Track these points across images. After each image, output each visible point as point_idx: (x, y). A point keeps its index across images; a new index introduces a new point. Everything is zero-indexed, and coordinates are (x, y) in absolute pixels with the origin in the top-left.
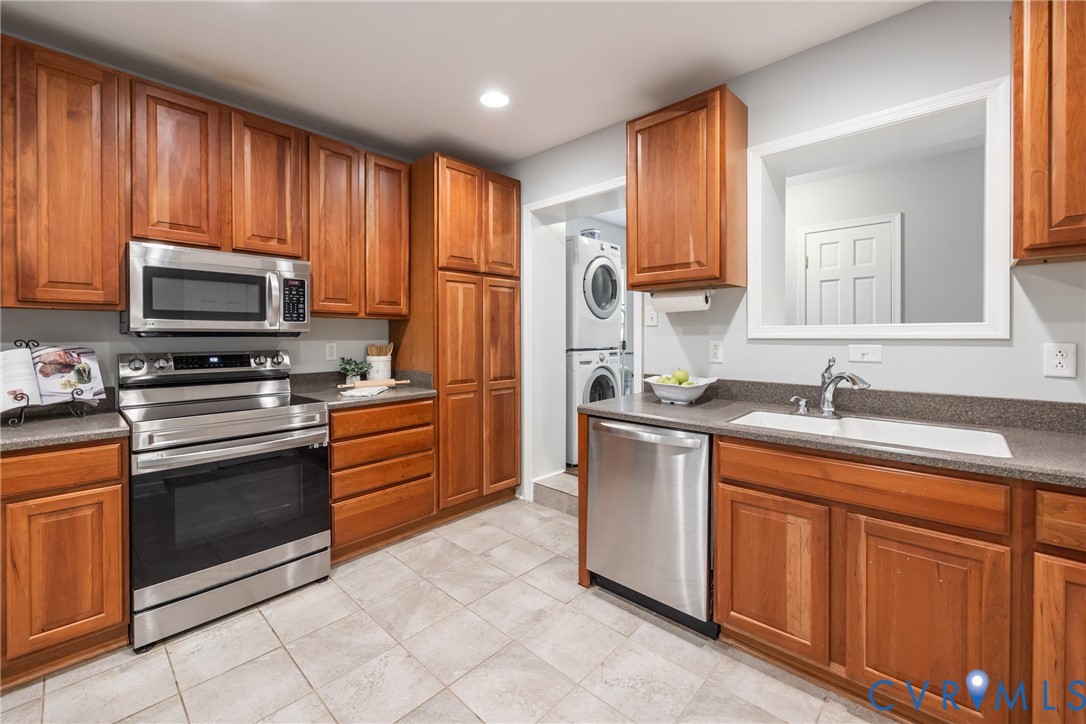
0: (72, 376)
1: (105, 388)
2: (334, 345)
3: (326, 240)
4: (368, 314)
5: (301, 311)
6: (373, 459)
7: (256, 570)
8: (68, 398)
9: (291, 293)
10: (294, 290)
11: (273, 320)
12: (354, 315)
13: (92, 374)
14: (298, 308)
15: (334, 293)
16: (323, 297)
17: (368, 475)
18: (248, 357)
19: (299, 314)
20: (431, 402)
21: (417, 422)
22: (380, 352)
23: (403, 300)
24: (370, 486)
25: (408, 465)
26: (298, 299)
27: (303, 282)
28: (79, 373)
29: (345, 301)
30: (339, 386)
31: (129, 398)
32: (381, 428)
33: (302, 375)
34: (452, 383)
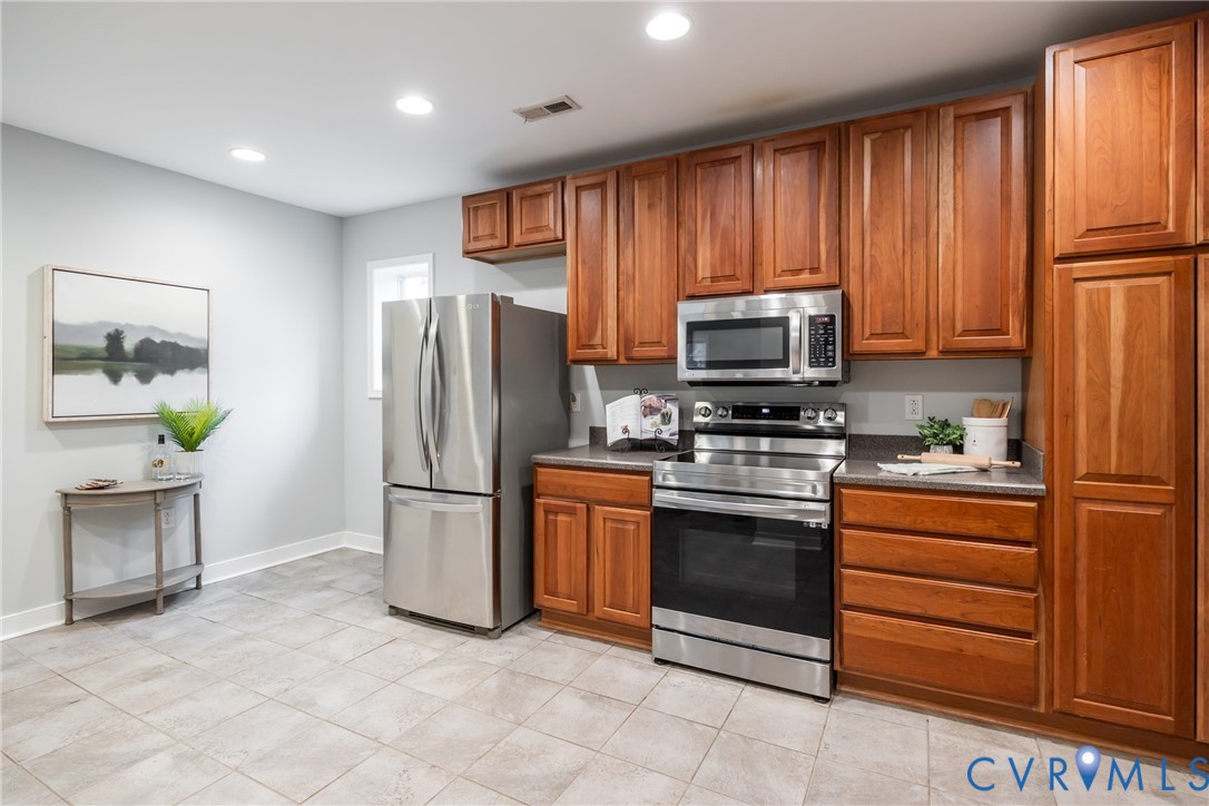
0: (658, 418)
1: (680, 431)
2: (919, 398)
3: (872, 256)
4: (941, 352)
5: (830, 354)
6: (904, 569)
7: (751, 643)
8: (652, 436)
9: (817, 333)
10: (822, 329)
11: (797, 366)
12: (918, 354)
13: (672, 418)
14: (826, 351)
15: (883, 325)
16: (867, 334)
17: (897, 590)
18: (798, 410)
19: (827, 358)
20: (1033, 505)
21: (996, 534)
22: (994, 410)
23: (1014, 324)
24: (902, 608)
25: (975, 601)
26: (826, 340)
27: (832, 317)
28: (664, 416)
29: (903, 335)
30: (899, 457)
31: (702, 441)
32: (919, 527)
33: (870, 436)
34: (1087, 477)
